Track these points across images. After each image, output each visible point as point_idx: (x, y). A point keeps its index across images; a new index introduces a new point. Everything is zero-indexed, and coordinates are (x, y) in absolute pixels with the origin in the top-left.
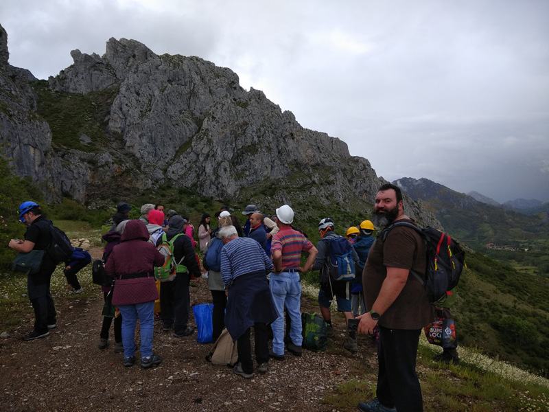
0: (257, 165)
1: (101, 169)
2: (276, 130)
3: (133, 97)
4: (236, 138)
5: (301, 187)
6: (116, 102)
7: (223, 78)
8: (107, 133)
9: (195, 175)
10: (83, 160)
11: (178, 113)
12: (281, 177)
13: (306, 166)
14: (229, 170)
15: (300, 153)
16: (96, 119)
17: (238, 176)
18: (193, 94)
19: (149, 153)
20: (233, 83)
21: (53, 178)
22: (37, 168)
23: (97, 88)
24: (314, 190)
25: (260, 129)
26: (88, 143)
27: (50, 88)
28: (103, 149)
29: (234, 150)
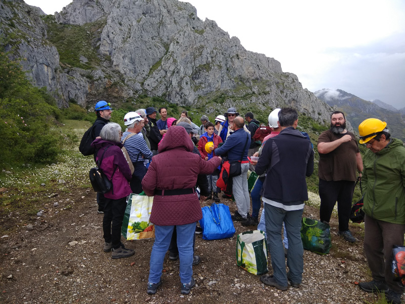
0: (211, 79)
1: (96, 82)
2: (226, 52)
3: (117, 27)
4: (195, 58)
5: (244, 96)
6: (105, 31)
7: (184, 11)
8: (99, 55)
9: (164, 87)
10: (83, 76)
11: (150, 39)
12: (229, 88)
13: (248, 80)
14: (189, 83)
15: (243, 70)
16: (90, 44)
17: (197, 88)
18: (161, 23)
19: (130, 70)
20: (192, 14)
21: (62, 88)
22: (50, 81)
23: (91, 20)
24: (254, 98)
25: (213, 51)
26: (86, 63)
27: (56, 21)
28: (97, 67)
29: (193, 68)
